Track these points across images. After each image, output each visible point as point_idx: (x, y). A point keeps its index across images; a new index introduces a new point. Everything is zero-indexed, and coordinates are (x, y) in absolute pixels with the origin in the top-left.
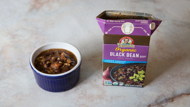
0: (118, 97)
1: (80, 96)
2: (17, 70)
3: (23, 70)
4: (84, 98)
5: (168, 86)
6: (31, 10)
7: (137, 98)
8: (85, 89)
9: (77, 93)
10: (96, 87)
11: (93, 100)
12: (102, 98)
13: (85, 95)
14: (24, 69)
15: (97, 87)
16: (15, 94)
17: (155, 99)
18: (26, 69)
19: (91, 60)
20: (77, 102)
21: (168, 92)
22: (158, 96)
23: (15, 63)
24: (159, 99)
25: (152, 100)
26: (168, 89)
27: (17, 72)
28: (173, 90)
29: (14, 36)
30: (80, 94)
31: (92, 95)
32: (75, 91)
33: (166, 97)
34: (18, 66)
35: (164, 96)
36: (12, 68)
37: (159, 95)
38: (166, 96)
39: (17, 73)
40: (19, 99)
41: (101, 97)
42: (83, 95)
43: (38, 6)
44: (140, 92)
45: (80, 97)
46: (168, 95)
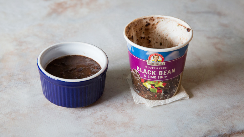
0: (151, 127)
1: (98, 121)
2: (17, 84)
3: (25, 83)
4: (102, 124)
5: (224, 119)
6: (50, 14)
7: (178, 130)
8: (105, 113)
9: (94, 117)
10: (122, 112)
11: (114, 128)
12: (128, 126)
13: (104, 120)
14: (27, 83)
15: (124, 112)
16: (9, 112)
17: (204, 134)
18: (30, 83)
19: (120, 78)
20: (91, 128)
21: (223, 127)
22: (209, 131)
23: (16, 75)
24: (209, 134)
25: (199, 135)
26: (224, 123)
27: (16, 85)
28: (231, 125)
29: (21, 43)
30: (98, 119)
31: (115, 121)
32: (91, 114)
33: (221, 133)
34: (19, 79)
35: (218, 132)
36: (10, 80)
37: (210, 129)
38: (220, 131)
39: (16, 87)
40: (13, 119)
41: (126, 125)
42: (101, 121)
43: (60, 10)
44: (184, 124)
45: (98, 123)
46: (223, 130)
